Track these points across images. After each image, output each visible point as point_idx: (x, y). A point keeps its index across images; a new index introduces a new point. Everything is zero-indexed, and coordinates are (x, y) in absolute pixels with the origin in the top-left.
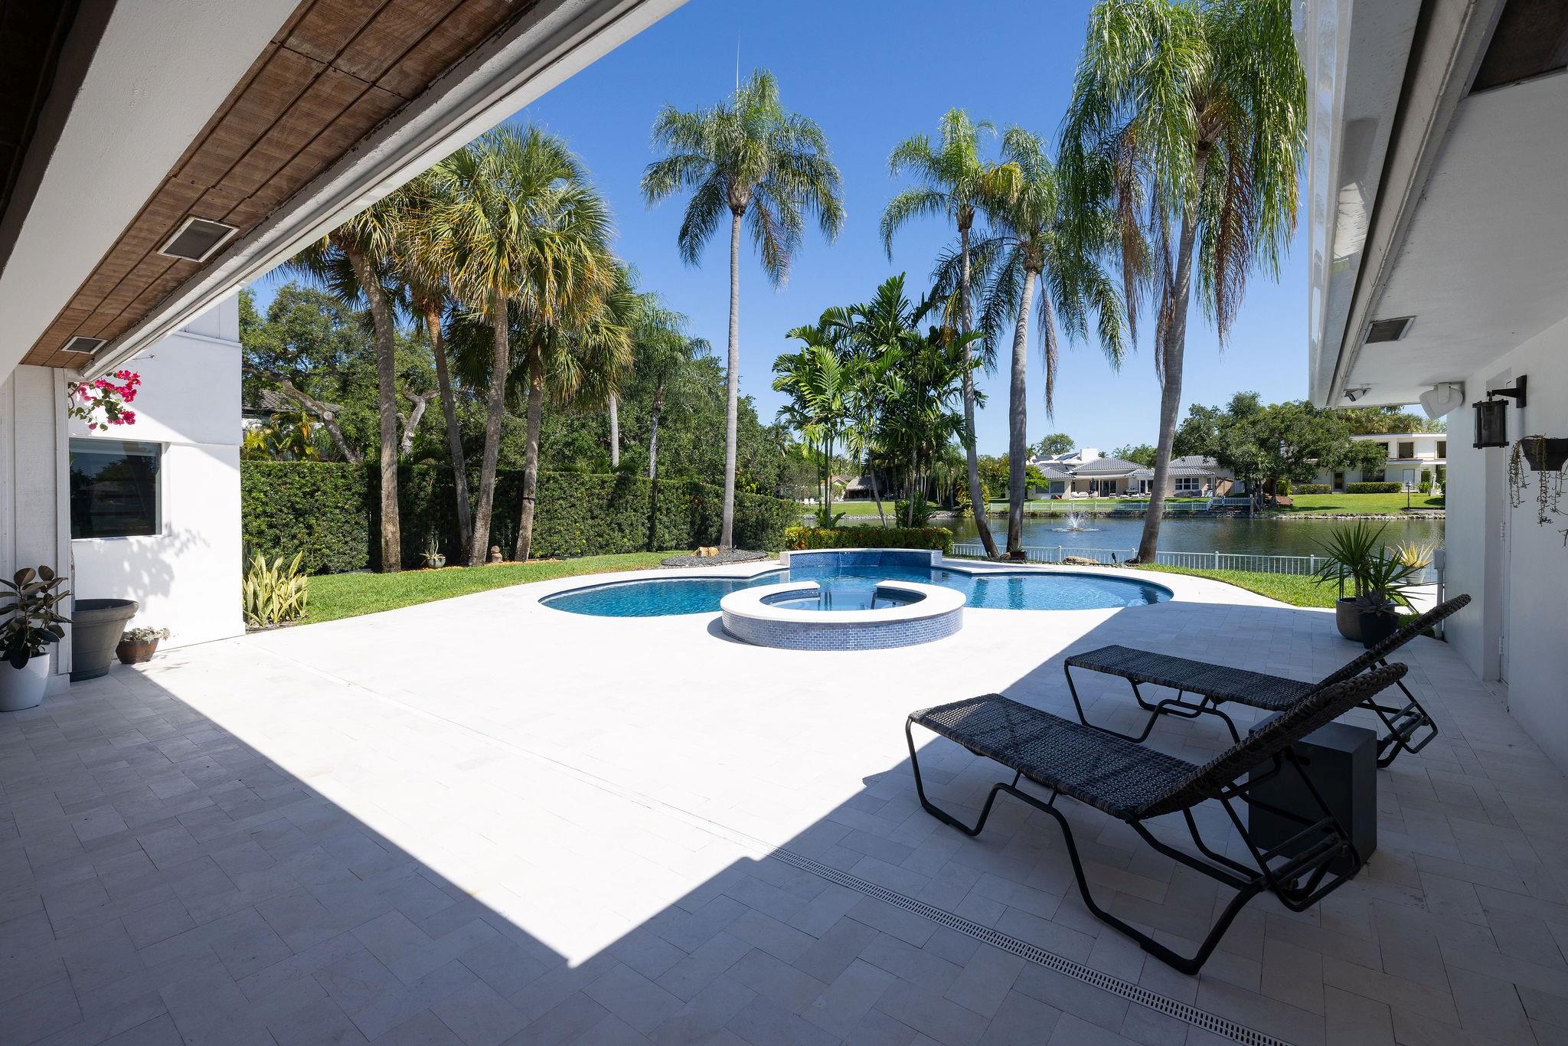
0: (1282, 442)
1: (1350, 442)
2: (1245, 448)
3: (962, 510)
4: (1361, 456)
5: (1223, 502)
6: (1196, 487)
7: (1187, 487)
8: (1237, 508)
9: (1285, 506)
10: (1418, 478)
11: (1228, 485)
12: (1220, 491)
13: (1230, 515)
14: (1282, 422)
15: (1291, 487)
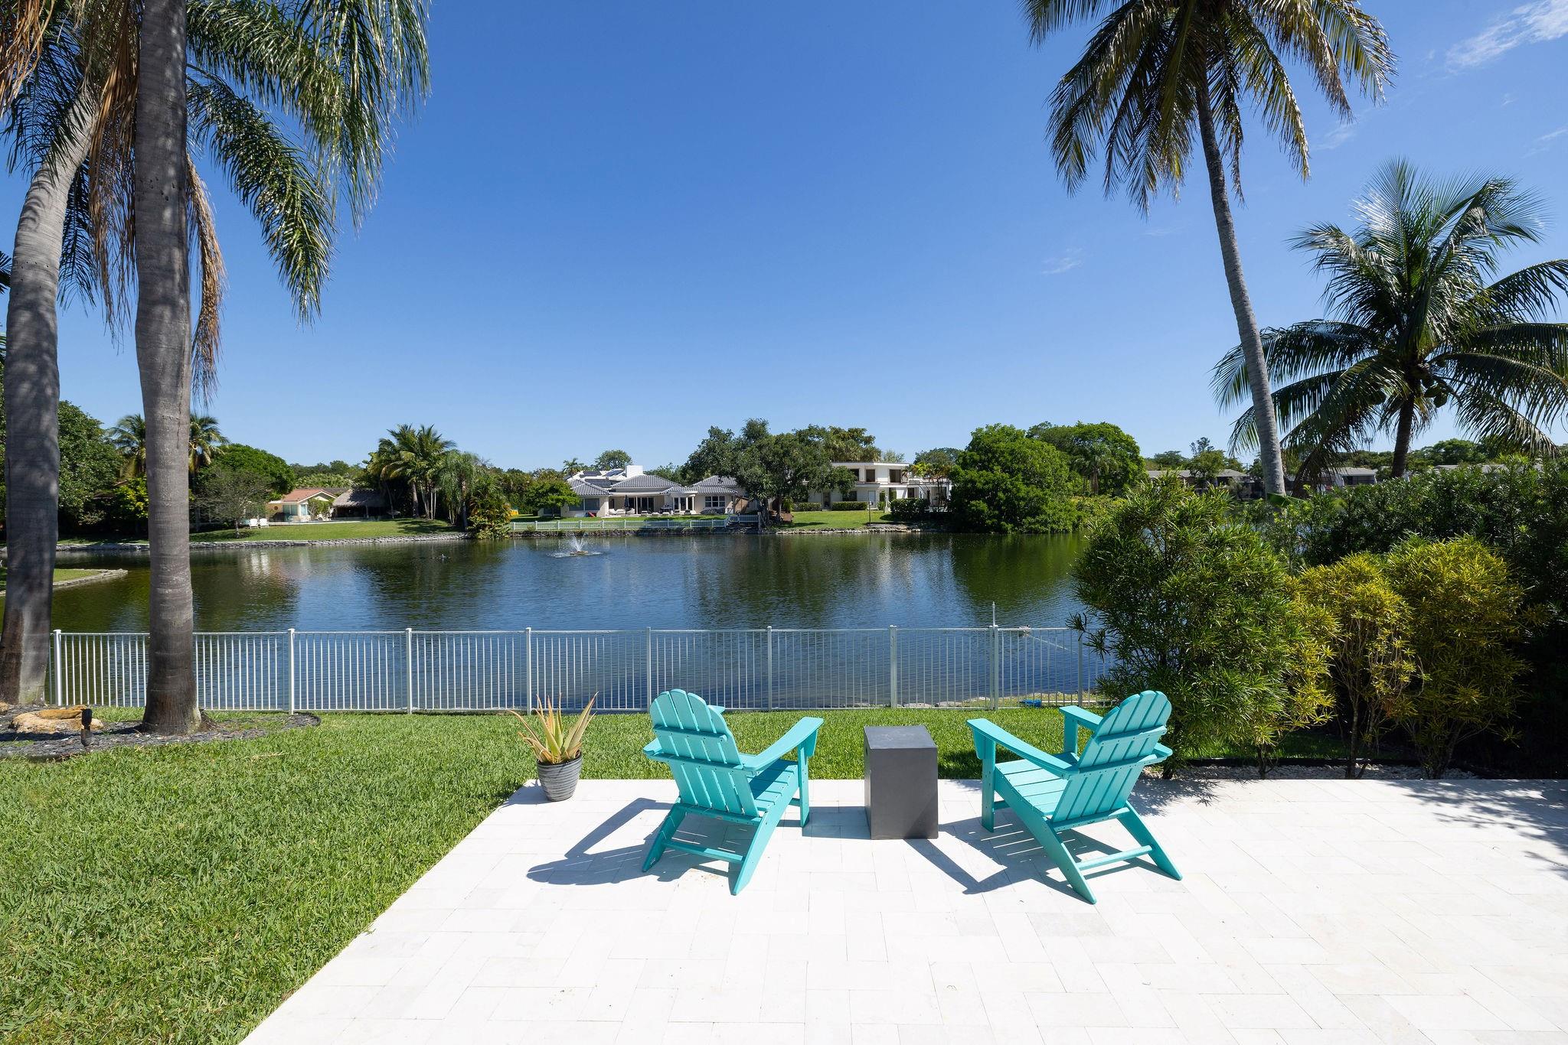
0: (784, 465)
1: (830, 467)
3: (477, 529)
4: (838, 480)
5: (739, 519)
8: (746, 524)
9: (787, 522)
10: (878, 498)
11: (744, 503)
13: (742, 531)
14: (782, 448)
15: (793, 505)
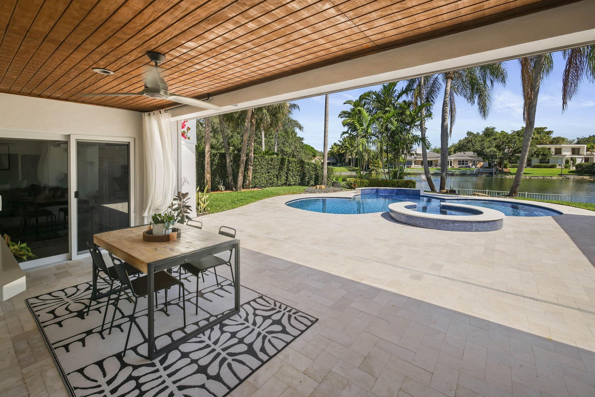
0: (507, 147)
1: (536, 147)
2: (491, 149)
3: (371, 171)
4: (541, 153)
5: (481, 170)
6: (467, 164)
7: (463, 164)
8: (487, 173)
9: (507, 172)
10: (564, 162)
11: (482, 164)
12: (478, 166)
13: (484, 176)
14: (507, 139)
15: (509, 165)
